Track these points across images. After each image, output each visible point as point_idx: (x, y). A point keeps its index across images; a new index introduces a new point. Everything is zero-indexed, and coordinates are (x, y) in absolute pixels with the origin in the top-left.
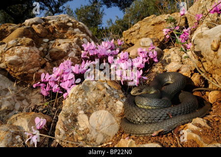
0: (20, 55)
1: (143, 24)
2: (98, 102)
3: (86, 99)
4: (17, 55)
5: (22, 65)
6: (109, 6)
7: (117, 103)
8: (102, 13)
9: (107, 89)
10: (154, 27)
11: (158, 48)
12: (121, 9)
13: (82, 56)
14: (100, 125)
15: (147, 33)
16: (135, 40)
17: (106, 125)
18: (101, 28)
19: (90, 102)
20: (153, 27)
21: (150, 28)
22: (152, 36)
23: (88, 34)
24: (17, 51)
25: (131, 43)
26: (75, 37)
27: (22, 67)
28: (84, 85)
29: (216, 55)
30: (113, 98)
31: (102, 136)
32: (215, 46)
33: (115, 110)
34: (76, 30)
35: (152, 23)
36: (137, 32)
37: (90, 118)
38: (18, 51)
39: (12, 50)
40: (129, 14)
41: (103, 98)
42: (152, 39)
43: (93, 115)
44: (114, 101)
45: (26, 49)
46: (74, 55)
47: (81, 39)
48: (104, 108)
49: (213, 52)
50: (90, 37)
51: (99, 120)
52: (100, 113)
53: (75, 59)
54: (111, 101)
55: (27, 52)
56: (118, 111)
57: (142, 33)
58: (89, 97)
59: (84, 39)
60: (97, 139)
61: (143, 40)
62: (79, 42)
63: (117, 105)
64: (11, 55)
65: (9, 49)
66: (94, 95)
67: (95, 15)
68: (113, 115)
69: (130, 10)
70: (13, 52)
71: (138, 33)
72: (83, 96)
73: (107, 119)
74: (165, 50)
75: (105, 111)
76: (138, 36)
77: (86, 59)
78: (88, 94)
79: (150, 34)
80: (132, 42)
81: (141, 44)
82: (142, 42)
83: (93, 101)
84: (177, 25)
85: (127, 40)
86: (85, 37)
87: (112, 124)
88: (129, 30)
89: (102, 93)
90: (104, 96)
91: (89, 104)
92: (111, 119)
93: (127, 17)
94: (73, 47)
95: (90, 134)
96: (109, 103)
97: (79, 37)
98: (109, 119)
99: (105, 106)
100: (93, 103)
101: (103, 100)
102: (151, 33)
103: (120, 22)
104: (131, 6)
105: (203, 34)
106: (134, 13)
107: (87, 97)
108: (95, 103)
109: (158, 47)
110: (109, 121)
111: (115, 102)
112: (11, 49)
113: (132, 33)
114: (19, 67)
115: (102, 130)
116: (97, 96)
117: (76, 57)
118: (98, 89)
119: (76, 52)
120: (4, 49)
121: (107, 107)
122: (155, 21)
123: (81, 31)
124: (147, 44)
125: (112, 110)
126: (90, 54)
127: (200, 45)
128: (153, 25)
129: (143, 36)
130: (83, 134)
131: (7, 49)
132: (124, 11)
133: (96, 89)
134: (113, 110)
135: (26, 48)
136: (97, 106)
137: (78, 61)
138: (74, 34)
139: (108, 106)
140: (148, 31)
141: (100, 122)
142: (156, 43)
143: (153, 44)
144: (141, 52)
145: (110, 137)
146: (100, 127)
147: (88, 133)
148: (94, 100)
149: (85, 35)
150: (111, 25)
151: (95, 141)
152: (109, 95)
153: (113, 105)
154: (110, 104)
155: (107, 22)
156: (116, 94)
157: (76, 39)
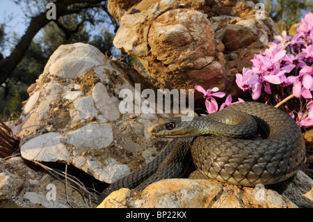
0: (188, 25)
4: (183, 23)
5: (187, 48)
24: (180, 16)
27: (188, 52)
38: (182, 16)
39: (171, 15)
45: (197, 15)
55: (200, 20)
64: (168, 23)
65: (162, 13)
70: (172, 19)
112: (168, 12)
114: (180, 51)
120: (154, 13)
131: (159, 12)
135: (197, 12)
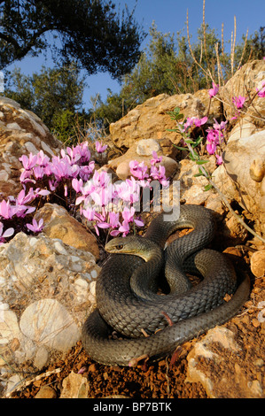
1: (145, 109)
2: (38, 283)
3: (14, 278)
6: (91, 71)
7: (76, 282)
8: (81, 83)
9: (57, 254)
10: (164, 116)
11: (169, 159)
12: (115, 77)
13: (22, 179)
14: (41, 332)
15: (151, 128)
16: (130, 140)
17: (53, 330)
18: (81, 111)
19: (22, 284)
20: (161, 117)
21: (156, 119)
22: (160, 135)
23: (37, 134)
25: (123, 147)
26: (9, 141)
28: (11, 249)
29: (259, 188)
30: (69, 272)
31: (46, 354)
32: (257, 172)
33: (72, 297)
34: (13, 126)
35: (160, 110)
36: (133, 125)
37: (22, 317)
40: (130, 86)
41: (48, 273)
42: (159, 142)
43: (29, 312)
44: (72, 278)
46: (7, 176)
47: (21, 143)
48: (51, 296)
49: (254, 183)
50: (42, 138)
51: (40, 319)
52: (42, 305)
53: (9, 184)
54: (65, 279)
56: (79, 298)
57: (143, 128)
58: (20, 274)
59: (28, 144)
60: (36, 359)
61: (141, 143)
62: (16, 151)
63: (77, 288)
66: (31, 269)
67: (69, 87)
68: (68, 307)
69: (133, 79)
71: (136, 129)
72: (7, 272)
73: (56, 317)
74: (182, 162)
75: (53, 301)
76: (136, 133)
77: (29, 185)
78: (17, 268)
79: (158, 130)
80: (126, 144)
81: (138, 151)
82: (140, 148)
83: (28, 281)
84: (204, 114)
85: (117, 140)
86: (30, 141)
87: (67, 326)
88: (120, 122)
89: (46, 263)
90: (51, 269)
91: (21, 287)
92: (64, 317)
93: (127, 91)
94: (4, 161)
95: (21, 350)
96: (61, 284)
97: (18, 141)
98: (58, 318)
99: (52, 290)
100: (29, 285)
101: (48, 279)
102: (159, 128)
103: (115, 99)
104: (133, 71)
105: (239, 145)
106: (140, 83)
107: (16, 274)
108: (32, 285)
109: (169, 156)
110: (60, 322)
111: (73, 282)
113: (126, 128)
115: (44, 342)
116: (36, 270)
117: (11, 181)
118: (41, 256)
119: (10, 171)
121: (56, 292)
122: (165, 108)
123: (23, 127)
124: (149, 152)
125: (66, 299)
126: (37, 176)
127: (234, 165)
128: (162, 113)
129: (144, 133)
130: (7, 352)
132: (120, 80)
133: (37, 254)
134: (68, 297)
136: (37, 290)
137: (15, 188)
138: (8, 133)
139: (59, 289)
140: (152, 125)
141: (41, 325)
142: (165, 149)
143: (161, 150)
144: (135, 169)
145: (61, 353)
146: (40, 334)
147: (17, 348)
148: (30, 279)
149: (29, 135)
150: (99, 106)
151: (31, 365)
152: (60, 267)
153: (69, 288)
154: (63, 287)
155: (92, 99)
156: (77, 263)
157: (11, 144)
